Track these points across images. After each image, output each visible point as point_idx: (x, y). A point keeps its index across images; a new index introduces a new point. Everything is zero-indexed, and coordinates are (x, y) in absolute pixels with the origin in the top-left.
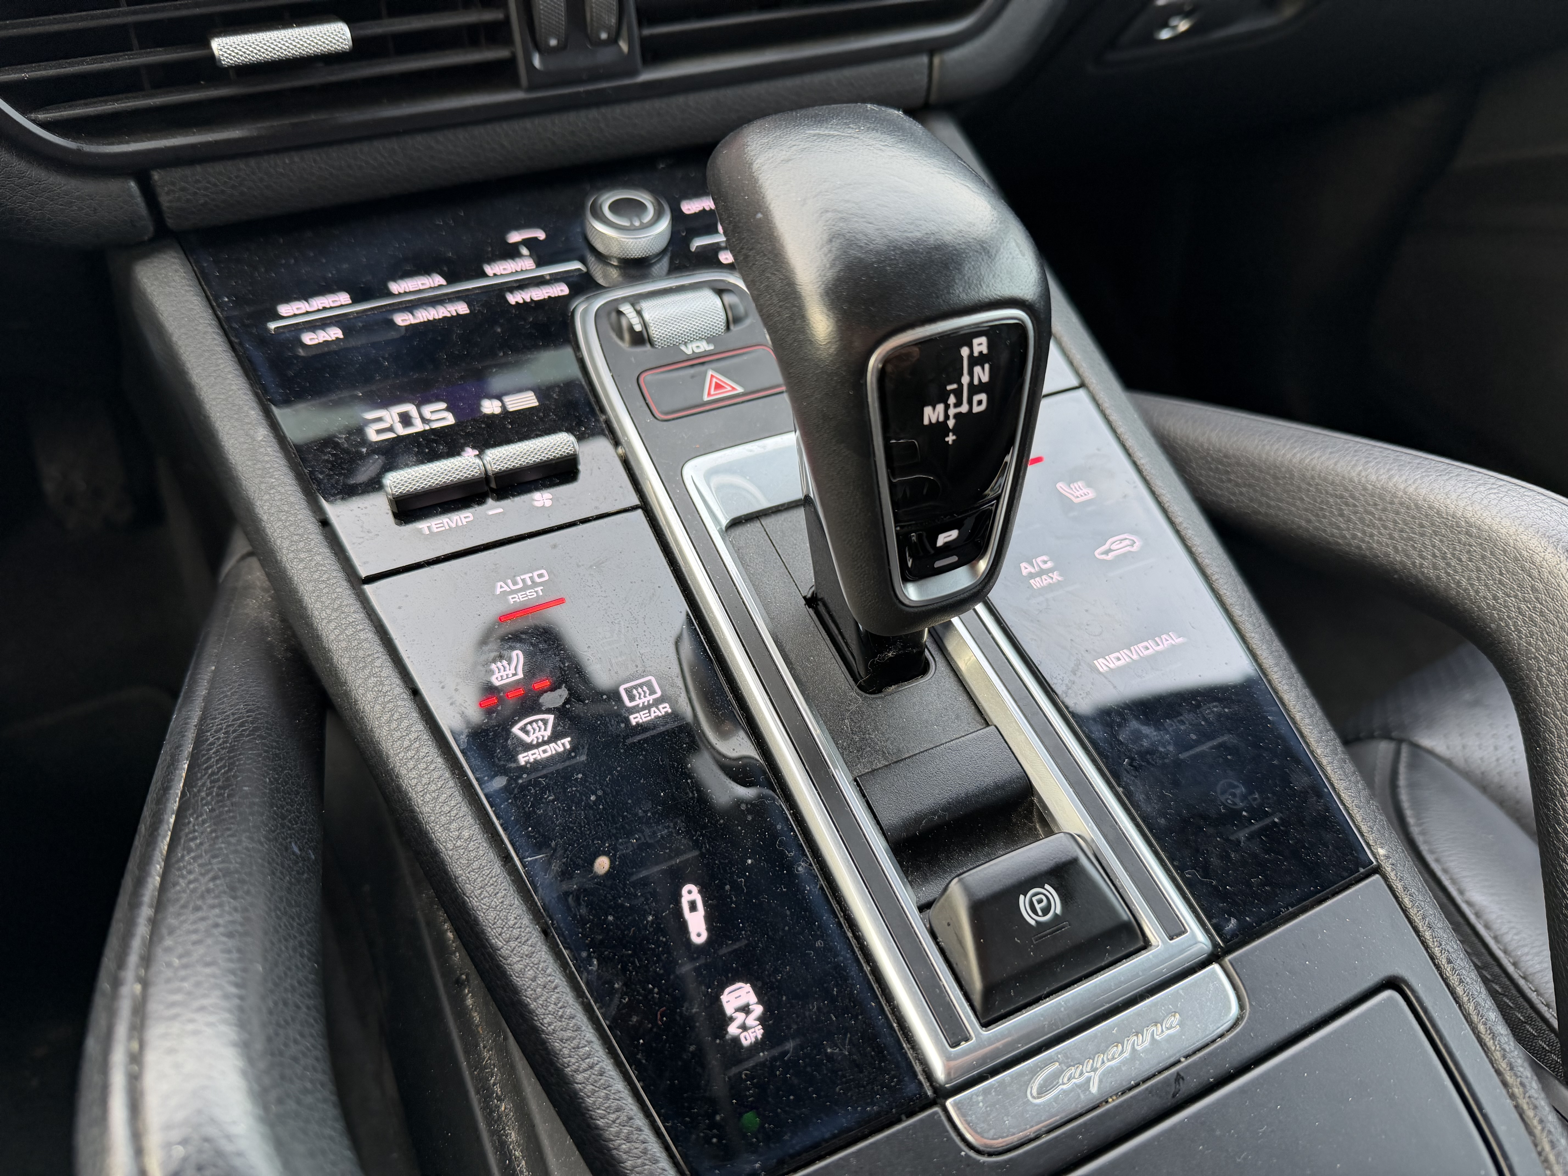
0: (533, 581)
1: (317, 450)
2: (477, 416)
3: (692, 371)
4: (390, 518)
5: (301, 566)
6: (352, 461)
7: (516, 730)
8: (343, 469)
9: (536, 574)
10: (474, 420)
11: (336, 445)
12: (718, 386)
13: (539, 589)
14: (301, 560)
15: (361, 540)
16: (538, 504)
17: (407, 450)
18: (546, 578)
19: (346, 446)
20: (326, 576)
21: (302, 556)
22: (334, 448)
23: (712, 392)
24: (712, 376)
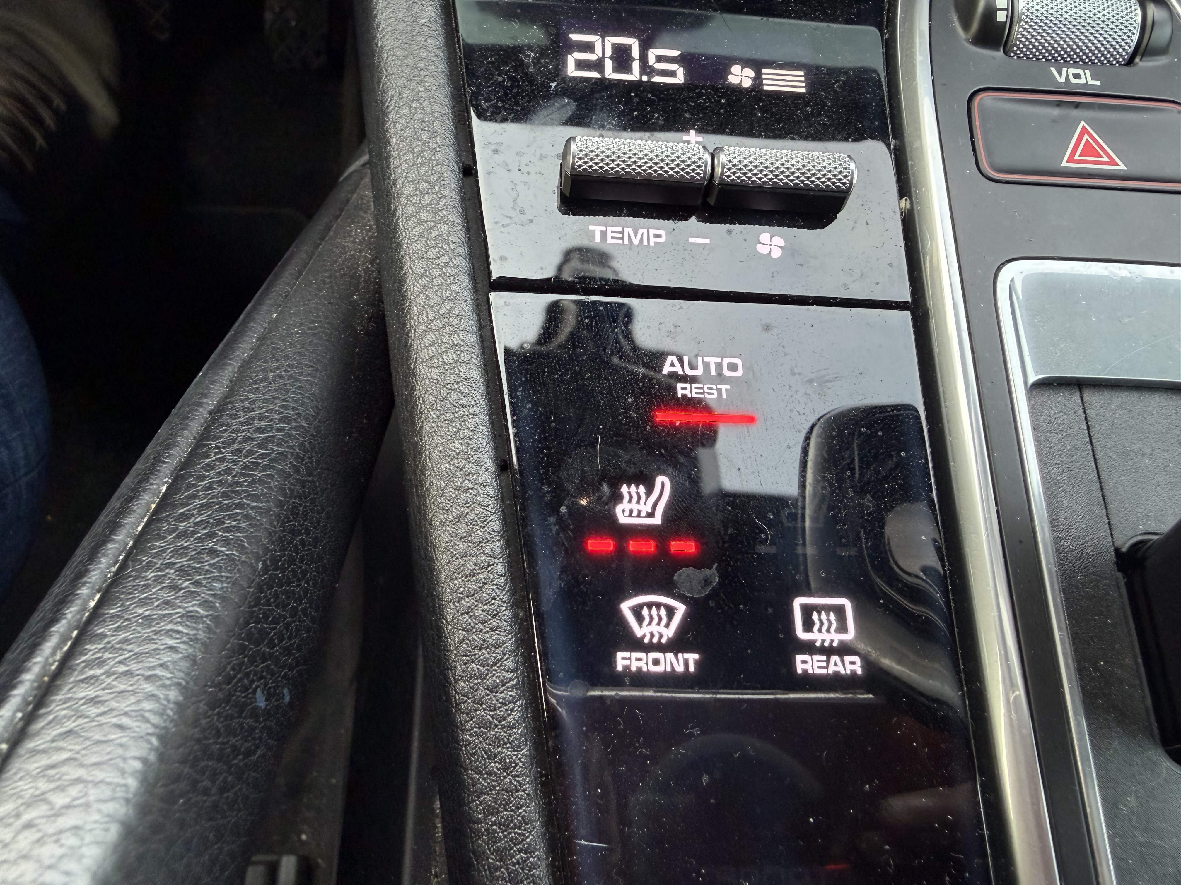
0: (720, 374)
1: (492, 63)
2: (719, 84)
3: (1056, 112)
4: (554, 201)
5: (418, 230)
6: (533, 97)
7: (626, 607)
8: (516, 103)
9: (726, 361)
10: (714, 88)
11: (520, 66)
12: (1089, 150)
13: (724, 387)
14: (420, 223)
15: (508, 221)
16: (763, 250)
17: (610, 106)
18: (739, 373)
19: (531, 70)
20: (444, 259)
21: (424, 216)
22: (515, 69)
23: (1077, 157)
24: (1084, 131)
